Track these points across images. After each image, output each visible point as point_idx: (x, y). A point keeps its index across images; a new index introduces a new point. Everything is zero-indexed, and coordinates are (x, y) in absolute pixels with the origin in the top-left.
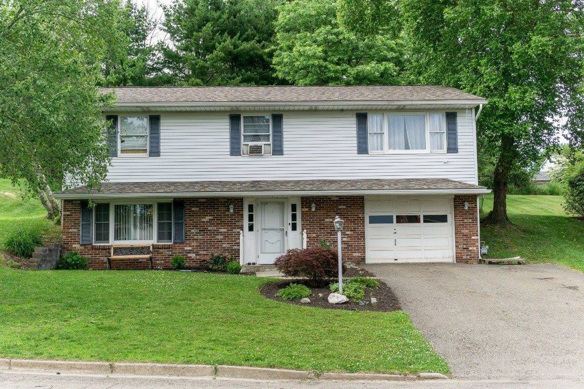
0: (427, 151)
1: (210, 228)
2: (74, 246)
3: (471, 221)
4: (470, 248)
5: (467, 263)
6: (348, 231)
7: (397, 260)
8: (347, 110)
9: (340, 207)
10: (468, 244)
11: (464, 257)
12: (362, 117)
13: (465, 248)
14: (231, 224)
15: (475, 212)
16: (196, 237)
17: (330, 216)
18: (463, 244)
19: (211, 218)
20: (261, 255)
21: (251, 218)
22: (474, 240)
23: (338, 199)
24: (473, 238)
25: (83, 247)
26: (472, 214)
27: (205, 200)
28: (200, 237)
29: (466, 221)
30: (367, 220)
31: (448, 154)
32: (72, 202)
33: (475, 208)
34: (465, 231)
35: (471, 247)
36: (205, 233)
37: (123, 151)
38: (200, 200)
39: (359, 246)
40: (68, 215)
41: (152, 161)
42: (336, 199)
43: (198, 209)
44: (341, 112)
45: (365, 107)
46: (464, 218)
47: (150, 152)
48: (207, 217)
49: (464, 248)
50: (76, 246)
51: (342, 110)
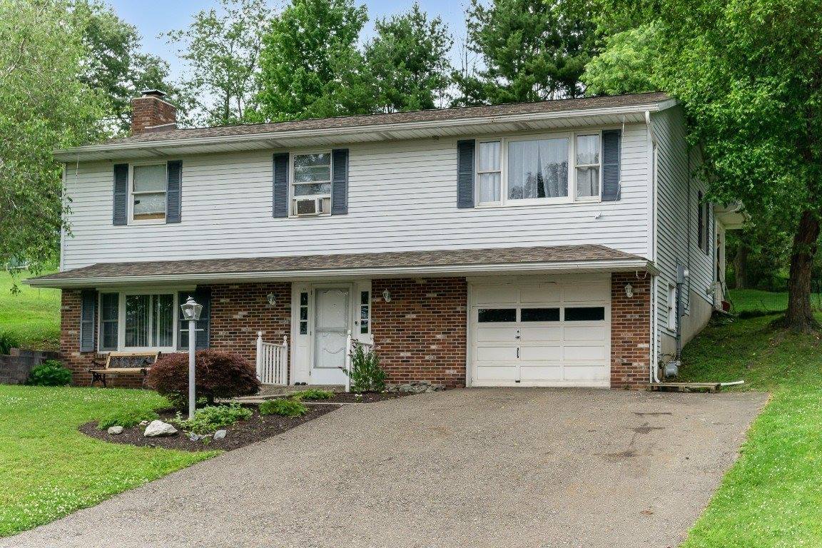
0: (570, 199)
1: (243, 329)
2: (73, 354)
3: (637, 316)
4: (635, 364)
5: (627, 388)
6: (439, 334)
7: (519, 382)
8: (444, 137)
9: (428, 295)
10: (630, 357)
11: (624, 379)
12: (466, 148)
13: (626, 364)
14: (272, 322)
15: (645, 301)
16: (224, 343)
17: (413, 309)
18: (623, 357)
19: (245, 313)
20: (314, 371)
21: (304, 314)
22: (642, 349)
23: (425, 282)
24: (640, 346)
25: (83, 357)
26: (640, 305)
27: (237, 287)
28: (231, 343)
29: (628, 316)
30: (473, 315)
31: (604, 203)
32: (72, 292)
33: (646, 294)
34: (628, 335)
35: (635, 361)
36: (237, 336)
37: (136, 217)
38: (231, 287)
39: (455, 358)
40: (66, 311)
41: (171, 229)
42: (421, 282)
43: (228, 300)
44: (435, 140)
45: (471, 129)
46: (627, 313)
47: (169, 217)
48: (240, 313)
49: (623, 364)
50: (76, 354)
51: (436, 138)
